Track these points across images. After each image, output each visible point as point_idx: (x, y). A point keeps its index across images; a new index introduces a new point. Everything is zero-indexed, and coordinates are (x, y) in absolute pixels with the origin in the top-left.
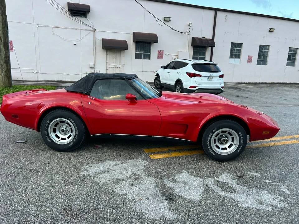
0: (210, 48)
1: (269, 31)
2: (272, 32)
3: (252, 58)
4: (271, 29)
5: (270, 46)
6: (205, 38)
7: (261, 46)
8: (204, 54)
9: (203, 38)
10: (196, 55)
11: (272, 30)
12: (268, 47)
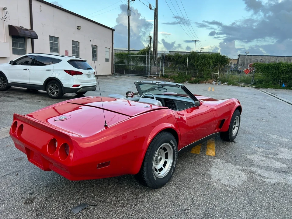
0: (30, 40)
1: (77, 28)
2: (79, 29)
3: (68, 52)
4: (78, 26)
5: (79, 42)
6: (22, 27)
7: (73, 41)
8: (24, 45)
9: (21, 27)
10: (16, 47)
11: (79, 28)
12: (78, 43)
